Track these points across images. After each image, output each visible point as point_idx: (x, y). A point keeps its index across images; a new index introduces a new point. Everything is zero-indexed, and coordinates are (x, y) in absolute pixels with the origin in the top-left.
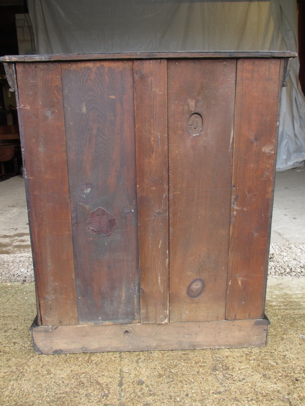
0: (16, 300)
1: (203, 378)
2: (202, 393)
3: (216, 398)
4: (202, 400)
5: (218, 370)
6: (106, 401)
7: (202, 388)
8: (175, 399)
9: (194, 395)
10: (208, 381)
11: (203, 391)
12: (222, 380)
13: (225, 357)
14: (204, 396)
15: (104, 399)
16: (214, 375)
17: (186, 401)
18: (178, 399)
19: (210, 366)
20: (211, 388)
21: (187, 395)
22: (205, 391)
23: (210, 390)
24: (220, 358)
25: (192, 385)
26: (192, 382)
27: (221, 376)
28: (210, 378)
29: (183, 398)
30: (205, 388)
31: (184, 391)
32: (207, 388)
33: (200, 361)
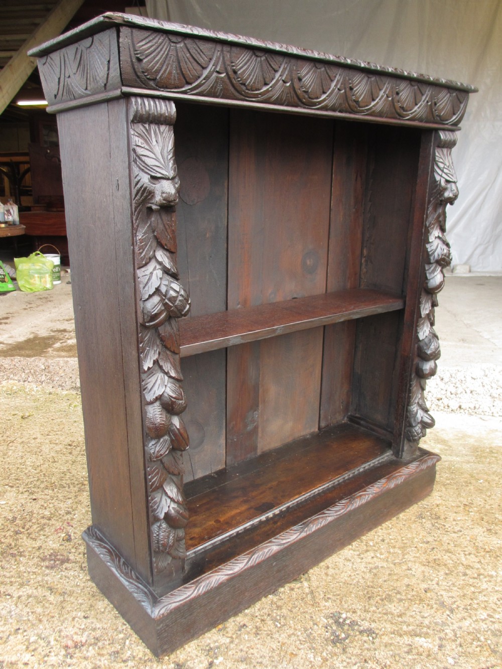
1: (404, 525)
2: (403, 540)
3: (421, 547)
4: (403, 548)
5: (424, 518)
7: (402, 535)
8: (367, 543)
9: (392, 541)
10: (411, 528)
11: (403, 539)
12: (431, 530)
13: (435, 506)
14: (406, 543)
16: (419, 523)
17: (382, 547)
18: (371, 543)
19: (414, 513)
20: (415, 536)
21: (383, 540)
22: (407, 539)
23: (414, 538)
24: (428, 505)
25: (390, 531)
26: (389, 527)
27: (428, 525)
28: (413, 526)
29: (377, 543)
30: (407, 535)
31: (379, 536)
32: (409, 536)
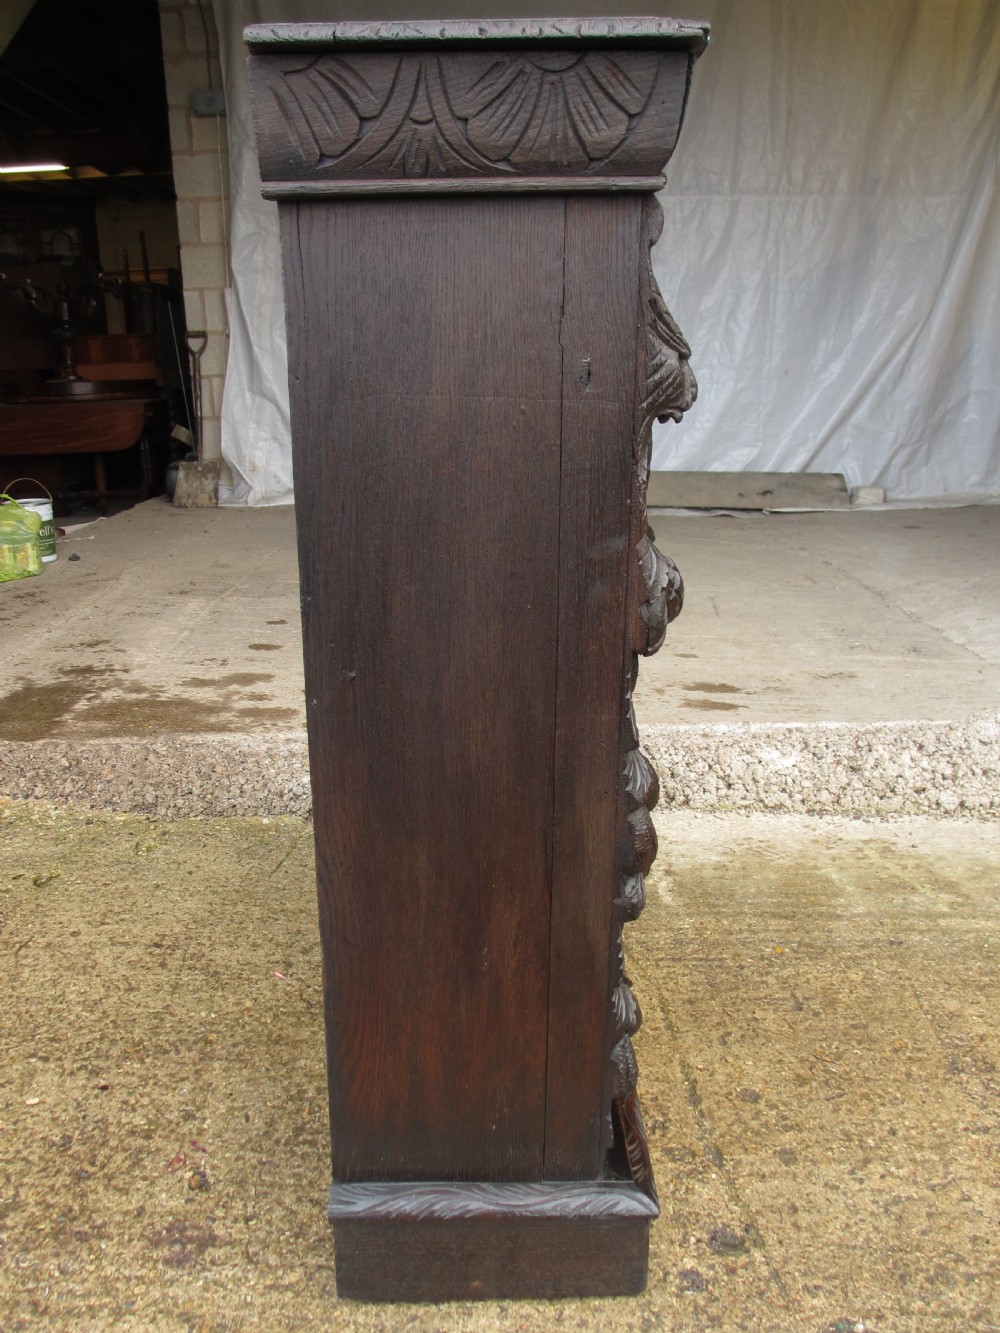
0: (301, 866)
1: (927, 1090)
2: (934, 1129)
3: (977, 1143)
4: (939, 1146)
5: (963, 1071)
6: (665, 1140)
7: (930, 1117)
8: (861, 1141)
9: (913, 1132)
10: (943, 1097)
11: (935, 1124)
12: (985, 1098)
13: (977, 1039)
14: (942, 1136)
15: (657, 1136)
16: (956, 1083)
17: (895, 1148)
18: (871, 1142)
19: (939, 1061)
20: (956, 1116)
21: (893, 1132)
22: (942, 1124)
23: (955, 1121)
24: (961, 1039)
25: (901, 1108)
26: (897, 1098)
27: (976, 1088)
28: (946, 1091)
29: (882, 1140)
30: (938, 1116)
31: (882, 1123)
32: (945, 1116)
33: (907, 1047)
